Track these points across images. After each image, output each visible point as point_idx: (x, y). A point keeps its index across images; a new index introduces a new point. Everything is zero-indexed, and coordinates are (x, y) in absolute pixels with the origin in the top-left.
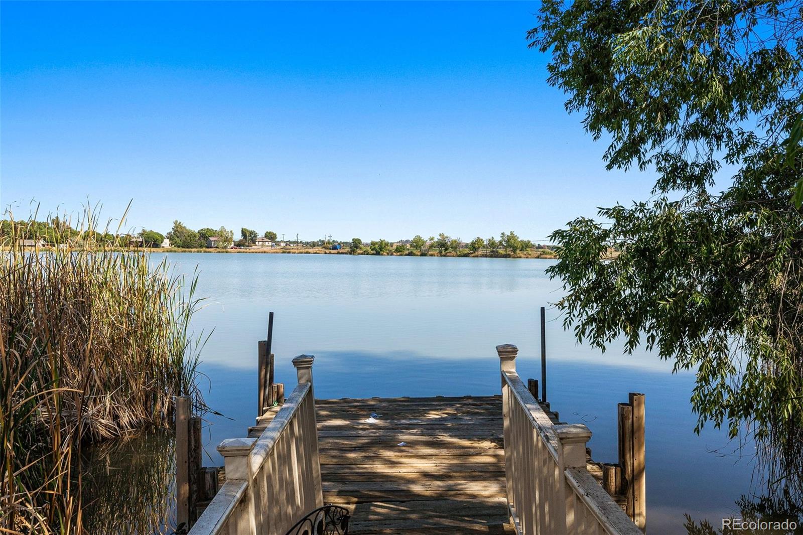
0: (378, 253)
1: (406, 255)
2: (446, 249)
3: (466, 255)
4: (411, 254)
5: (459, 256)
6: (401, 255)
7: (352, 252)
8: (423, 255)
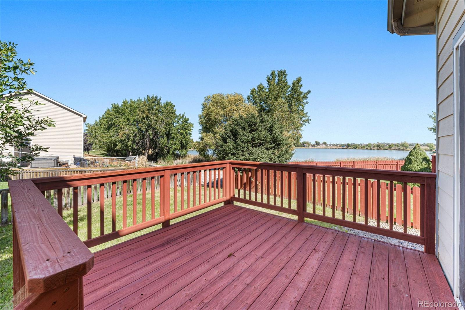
0: (355, 149)
1: (365, 149)
2: (380, 147)
3: (387, 149)
4: (367, 149)
5: (384, 150)
6: (363, 149)
7: (347, 148)
8: (371, 149)
